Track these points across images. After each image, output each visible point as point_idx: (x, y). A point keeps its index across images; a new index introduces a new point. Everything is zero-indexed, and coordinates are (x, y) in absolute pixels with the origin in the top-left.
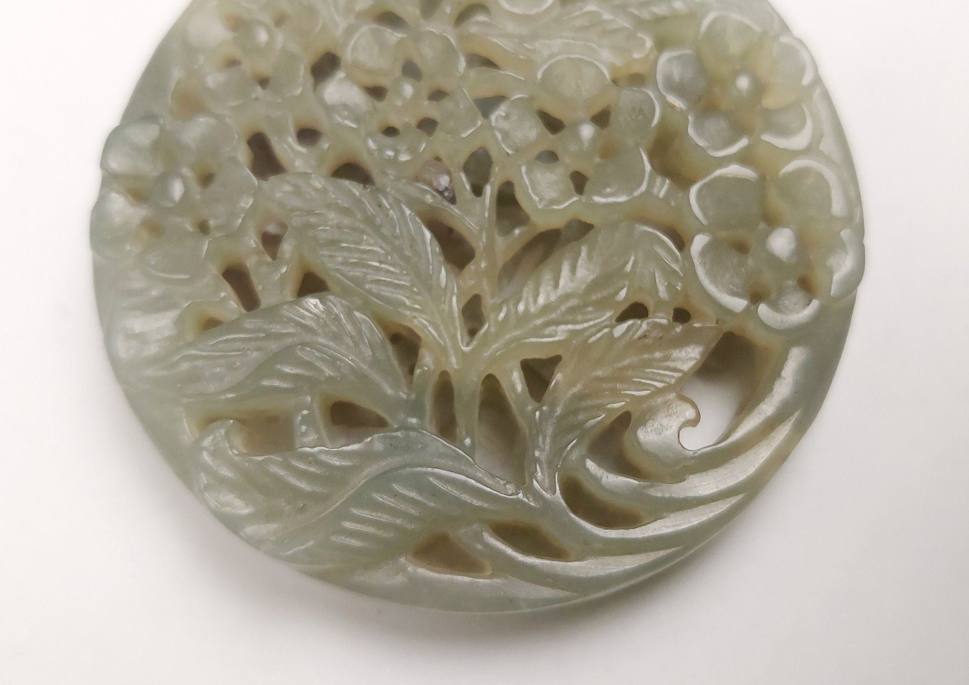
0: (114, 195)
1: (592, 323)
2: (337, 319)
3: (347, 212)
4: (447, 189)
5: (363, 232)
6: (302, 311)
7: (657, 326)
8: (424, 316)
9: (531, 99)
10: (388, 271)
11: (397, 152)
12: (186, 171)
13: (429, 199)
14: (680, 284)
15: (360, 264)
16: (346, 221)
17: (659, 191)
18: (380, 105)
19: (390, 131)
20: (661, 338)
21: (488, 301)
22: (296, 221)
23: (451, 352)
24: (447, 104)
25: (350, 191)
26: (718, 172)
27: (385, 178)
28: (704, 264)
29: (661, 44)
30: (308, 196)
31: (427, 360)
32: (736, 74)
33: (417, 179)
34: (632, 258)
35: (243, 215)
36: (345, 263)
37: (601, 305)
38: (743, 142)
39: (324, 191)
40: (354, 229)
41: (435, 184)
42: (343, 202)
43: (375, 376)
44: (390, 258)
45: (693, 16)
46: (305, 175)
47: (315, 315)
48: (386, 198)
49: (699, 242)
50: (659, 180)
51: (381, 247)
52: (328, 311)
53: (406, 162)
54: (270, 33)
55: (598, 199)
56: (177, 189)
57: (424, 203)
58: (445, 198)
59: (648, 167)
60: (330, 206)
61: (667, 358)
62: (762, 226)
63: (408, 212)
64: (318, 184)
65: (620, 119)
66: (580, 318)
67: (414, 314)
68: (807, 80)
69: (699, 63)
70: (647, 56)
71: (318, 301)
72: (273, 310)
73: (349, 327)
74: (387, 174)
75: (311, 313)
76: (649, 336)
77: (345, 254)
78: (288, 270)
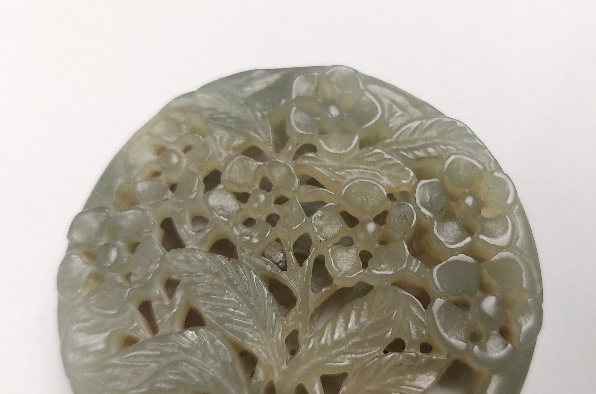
0: (74, 256)
1: (367, 354)
2: (205, 344)
3: (217, 275)
4: (281, 261)
5: (225, 288)
6: (184, 339)
7: (409, 357)
8: (259, 346)
9: (338, 206)
10: (239, 315)
11: (252, 237)
12: (120, 243)
13: (269, 268)
14: (425, 331)
15: (223, 309)
16: (216, 281)
17: (414, 269)
18: (244, 206)
19: (249, 222)
20: (411, 366)
21: (302, 337)
22: (185, 280)
23: (275, 369)
24: (285, 207)
25: (220, 262)
26: (452, 258)
27: (243, 254)
28: (440, 318)
29: (420, 176)
30: (193, 264)
31: (260, 375)
32: (466, 195)
33: (263, 255)
34: (396, 312)
35: (152, 275)
36: (213, 308)
37: (374, 343)
38: (468, 240)
39: (203, 261)
40: (220, 286)
41: (274, 258)
42: (215, 269)
43: (226, 384)
44: (241, 305)
45: (440, 158)
46: (193, 250)
47: (192, 341)
48: (242, 268)
49: (438, 303)
50: (414, 261)
51: (236, 299)
52: (199, 339)
53: (256, 243)
54: (179, 157)
55: (375, 272)
56: (114, 254)
57: (266, 270)
58: (279, 267)
59: (408, 253)
60: (206, 271)
61: (414, 379)
62: (479, 293)
63: (255, 276)
64: (200, 257)
65: (392, 220)
66: (360, 351)
67: (253, 344)
68: (510, 201)
69: (442, 187)
70: (411, 181)
71: (194, 332)
72: (166, 337)
73: (212, 351)
74: (244, 251)
75: (189, 340)
76: (403, 364)
77: (213, 303)
78: (177, 311)
